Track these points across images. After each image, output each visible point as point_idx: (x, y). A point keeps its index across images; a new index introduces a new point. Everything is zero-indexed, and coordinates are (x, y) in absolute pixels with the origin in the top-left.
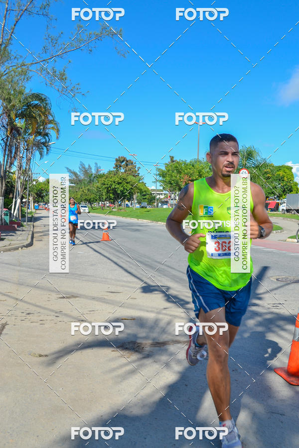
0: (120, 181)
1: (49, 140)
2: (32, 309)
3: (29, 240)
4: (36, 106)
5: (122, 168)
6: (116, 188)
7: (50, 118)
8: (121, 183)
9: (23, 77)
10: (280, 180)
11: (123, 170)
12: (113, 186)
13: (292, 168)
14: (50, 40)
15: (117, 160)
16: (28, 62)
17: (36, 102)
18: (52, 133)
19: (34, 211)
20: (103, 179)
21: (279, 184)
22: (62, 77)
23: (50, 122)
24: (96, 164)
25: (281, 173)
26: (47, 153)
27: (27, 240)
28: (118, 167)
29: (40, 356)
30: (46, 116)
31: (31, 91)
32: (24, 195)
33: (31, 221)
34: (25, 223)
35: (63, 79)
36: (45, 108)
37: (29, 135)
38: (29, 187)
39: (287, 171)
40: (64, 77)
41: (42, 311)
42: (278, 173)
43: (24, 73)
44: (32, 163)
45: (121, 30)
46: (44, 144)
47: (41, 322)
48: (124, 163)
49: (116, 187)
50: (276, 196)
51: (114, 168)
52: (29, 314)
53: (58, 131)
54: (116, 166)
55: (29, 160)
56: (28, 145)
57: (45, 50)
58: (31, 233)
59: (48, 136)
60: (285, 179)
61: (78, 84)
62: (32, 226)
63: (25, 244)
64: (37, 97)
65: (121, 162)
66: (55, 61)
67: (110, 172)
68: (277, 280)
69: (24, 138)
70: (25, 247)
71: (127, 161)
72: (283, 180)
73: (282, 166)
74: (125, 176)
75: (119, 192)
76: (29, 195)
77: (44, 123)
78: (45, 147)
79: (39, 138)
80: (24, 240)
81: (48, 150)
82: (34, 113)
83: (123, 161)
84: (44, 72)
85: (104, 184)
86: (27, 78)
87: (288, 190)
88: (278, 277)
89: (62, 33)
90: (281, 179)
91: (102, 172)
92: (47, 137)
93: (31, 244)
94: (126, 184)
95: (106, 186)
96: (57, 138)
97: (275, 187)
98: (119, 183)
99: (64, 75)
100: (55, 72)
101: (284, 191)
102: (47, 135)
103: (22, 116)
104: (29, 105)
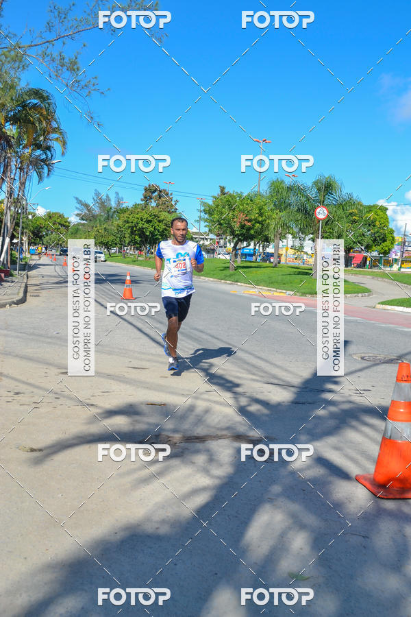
0: (150, 219)
1: (52, 156)
2: (22, 388)
3: (21, 295)
4: (35, 107)
5: (153, 201)
6: (143, 228)
7: (54, 125)
8: (151, 221)
9: (17, 65)
10: (369, 225)
11: (153, 204)
12: (140, 226)
13: (386, 209)
14: (56, 13)
15: (146, 190)
16: (25, 43)
17: (35, 101)
18: (57, 146)
19: (28, 256)
20: (126, 215)
21: (369, 231)
22: (73, 67)
23: (55, 130)
24: (117, 193)
25: (371, 215)
26: (48, 175)
27: (18, 294)
28: (147, 198)
29: (32, 450)
30: (49, 122)
31: (28, 84)
32: (15, 233)
33: (24, 270)
34: (16, 272)
35: (74, 70)
36: (47, 110)
37: (23, 147)
38: (23, 222)
39: (380, 212)
40: (75, 67)
41: (35, 390)
42: (367, 215)
43: (18, 59)
44: (27, 189)
45: (157, 4)
46: (43, 161)
47: (34, 405)
48: (156, 193)
49: (144, 226)
50: (363, 248)
51: (142, 200)
52: (17, 393)
53: (64, 143)
54: (145, 197)
55: (23, 184)
56: (21, 162)
57: (50, 27)
58: (23, 285)
59: (50, 151)
60: (377, 223)
61: (96, 78)
62: (25, 277)
63: (15, 300)
64: (37, 93)
65: (151, 192)
66: (64, 44)
67: (136, 206)
68: (362, 358)
69: (16, 152)
70: (15, 304)
71: (160, 191)
72: (374, 226)
73: (374, 206)
74: (156, 211)
75: (148, 234)
76: (22, 233)
77: (45, 132)
78: (45, 166)
79: (38, 152)
80: (14, 294)
81: (49, 171)
82: (31, 117)
83: (155, 191)
84: (47, 59)
85: (128, 222)
86: (23, 66)
87: (381, 240)
88: (363, 355)
89: (73, 5)
90: (371, 224)
91: (124, 206)
92: (49, 153)
93: (23, 300)
94: (158, 223)
95: (130, 224)
96: (63, 154)
97: (363, 235)
98: (148, 222)
99: (75, 63)
100: (64, 59)
101: (375, 240)
102: (48, 148)
103: (14, 120)
104: (24, 106)
